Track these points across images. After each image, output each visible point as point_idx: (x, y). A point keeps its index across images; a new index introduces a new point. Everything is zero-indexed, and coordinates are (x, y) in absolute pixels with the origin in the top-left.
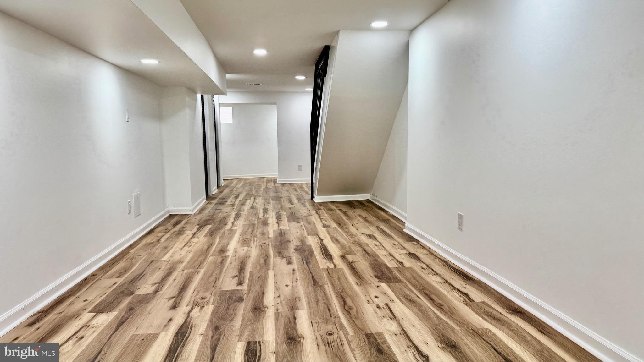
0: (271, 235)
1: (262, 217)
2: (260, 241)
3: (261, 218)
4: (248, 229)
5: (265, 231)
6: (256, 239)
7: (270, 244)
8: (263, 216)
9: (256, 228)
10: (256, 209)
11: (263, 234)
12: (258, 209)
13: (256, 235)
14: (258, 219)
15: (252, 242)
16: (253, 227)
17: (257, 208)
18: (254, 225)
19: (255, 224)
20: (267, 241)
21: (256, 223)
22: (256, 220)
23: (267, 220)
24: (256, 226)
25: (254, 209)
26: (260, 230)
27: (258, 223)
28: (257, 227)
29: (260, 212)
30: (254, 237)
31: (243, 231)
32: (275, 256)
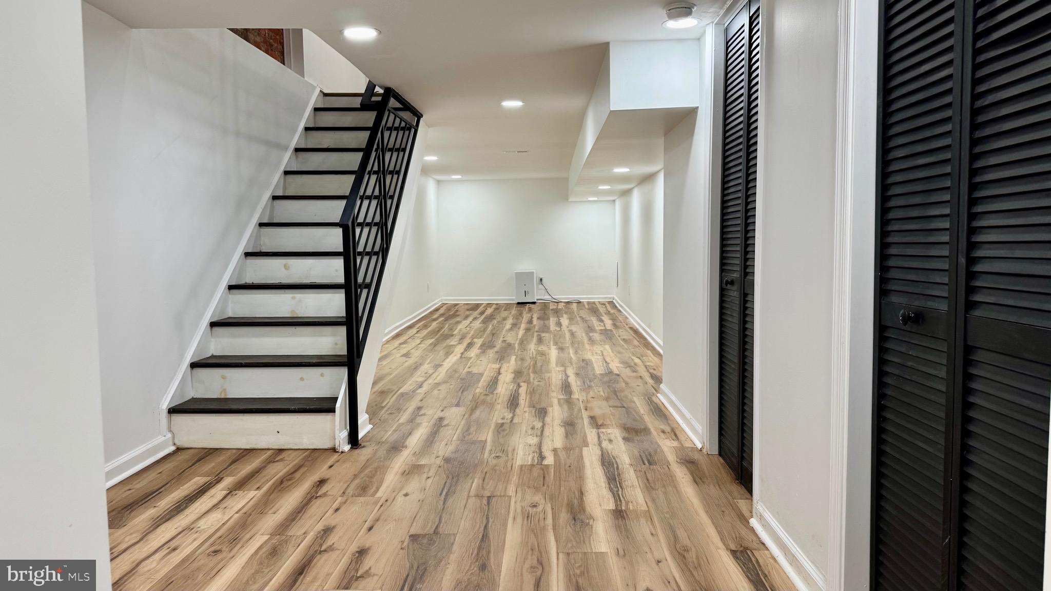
0: (513, 358)
1: (522, 384)
2: (527, 353)
3: (525, 382)
4: (541, 366)
5: (519, 363)
6: (531, 355)
7: (516, 351)
8: (519, 386)
9: (532, 367)
10: (534, 407)
11: (522, 360)
12: (529, 407)
13: (530, 359)
14: (528, 382)
15: (534, 353)
16: (536, 369)
17: (531, 409)
18: (535, 372)
19: (532, 373)
20: (519, 353)
21: (532, 375)
22: (532, 380)
23: (514, 379)
24: (531, 371)
25: (538, 407)
26: (526, 364)
27: (529, 375)
28: (529, 369)
29: (525, 395)
30: (533, 358)
31: (548, 365)
32: (514, 344)
